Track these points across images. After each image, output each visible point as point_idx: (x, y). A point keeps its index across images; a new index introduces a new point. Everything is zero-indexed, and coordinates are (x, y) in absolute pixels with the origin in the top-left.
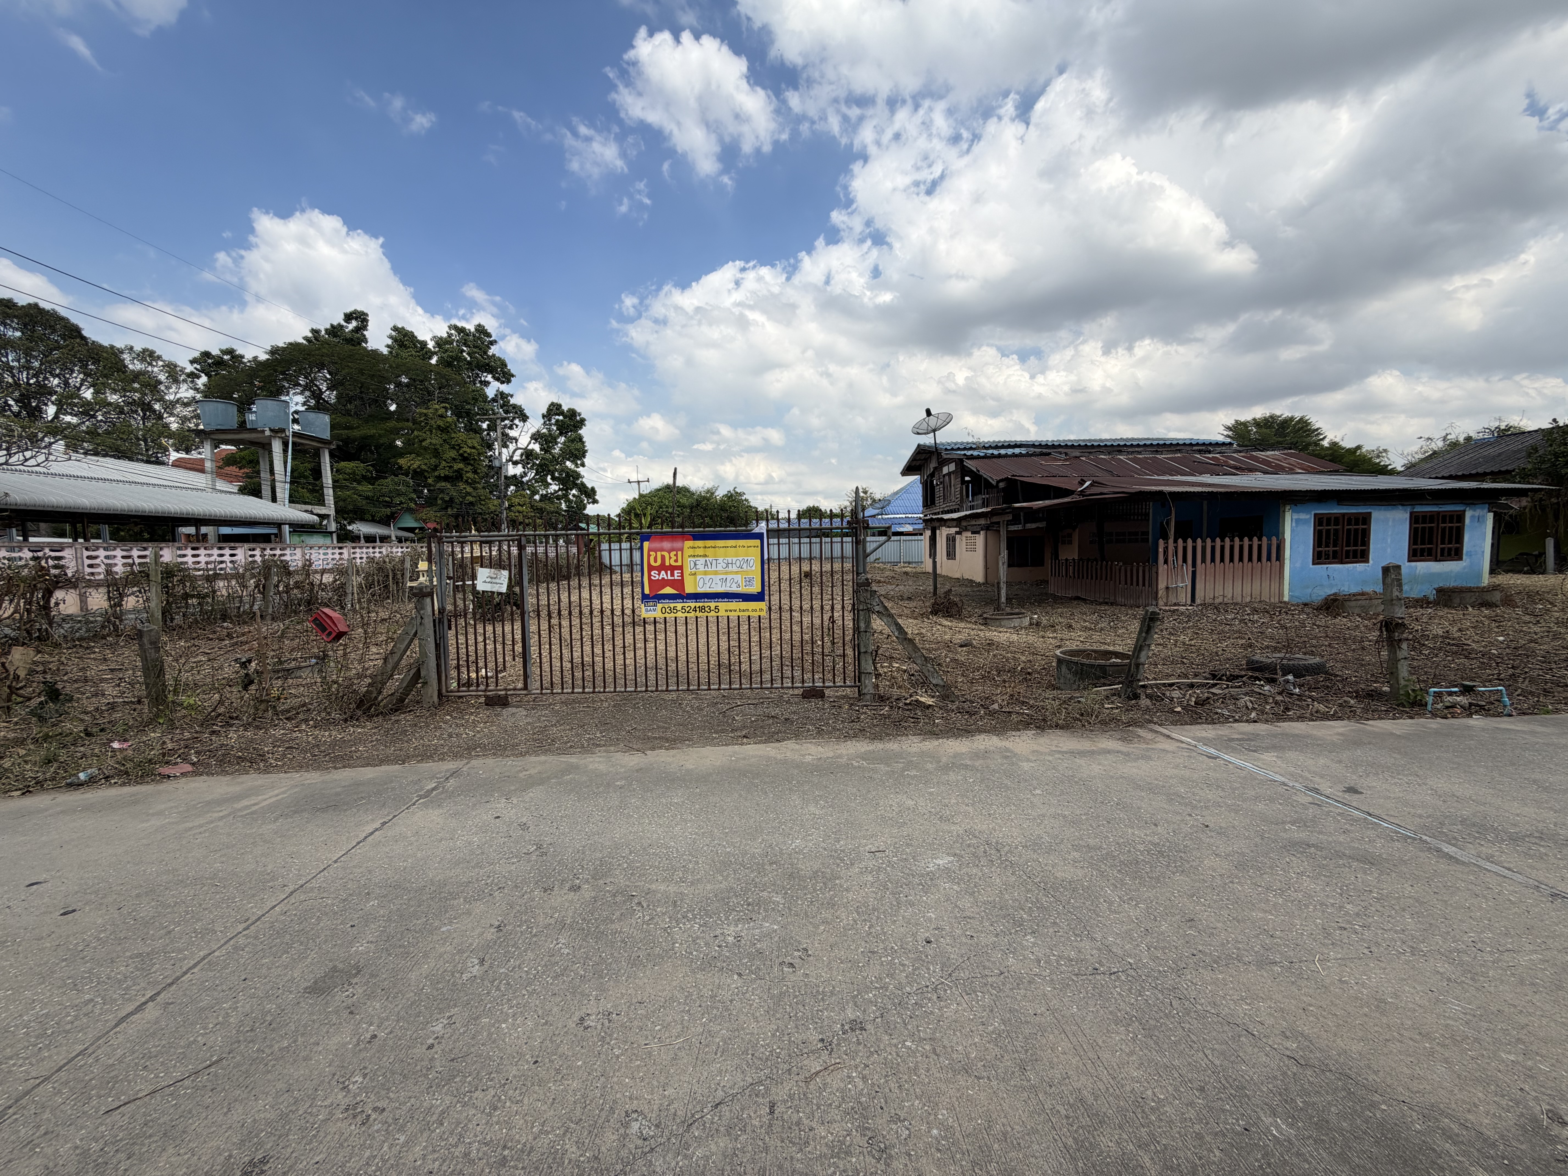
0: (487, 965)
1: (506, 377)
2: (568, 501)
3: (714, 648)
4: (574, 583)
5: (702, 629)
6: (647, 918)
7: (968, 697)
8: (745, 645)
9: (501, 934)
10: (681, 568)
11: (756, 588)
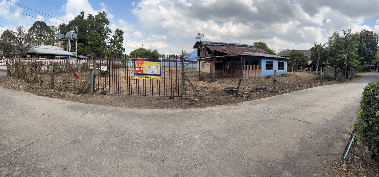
0: (100, 149)
1: (108, 23)
2: (119, 51)
3: (149, 86)
4: (120, 69)
5: (147, 82)
6: (132, 146)
7: (205, 99)
8: (156, 86)
9: (103, 143)
10: (143, 68)
11: (159, 73)
